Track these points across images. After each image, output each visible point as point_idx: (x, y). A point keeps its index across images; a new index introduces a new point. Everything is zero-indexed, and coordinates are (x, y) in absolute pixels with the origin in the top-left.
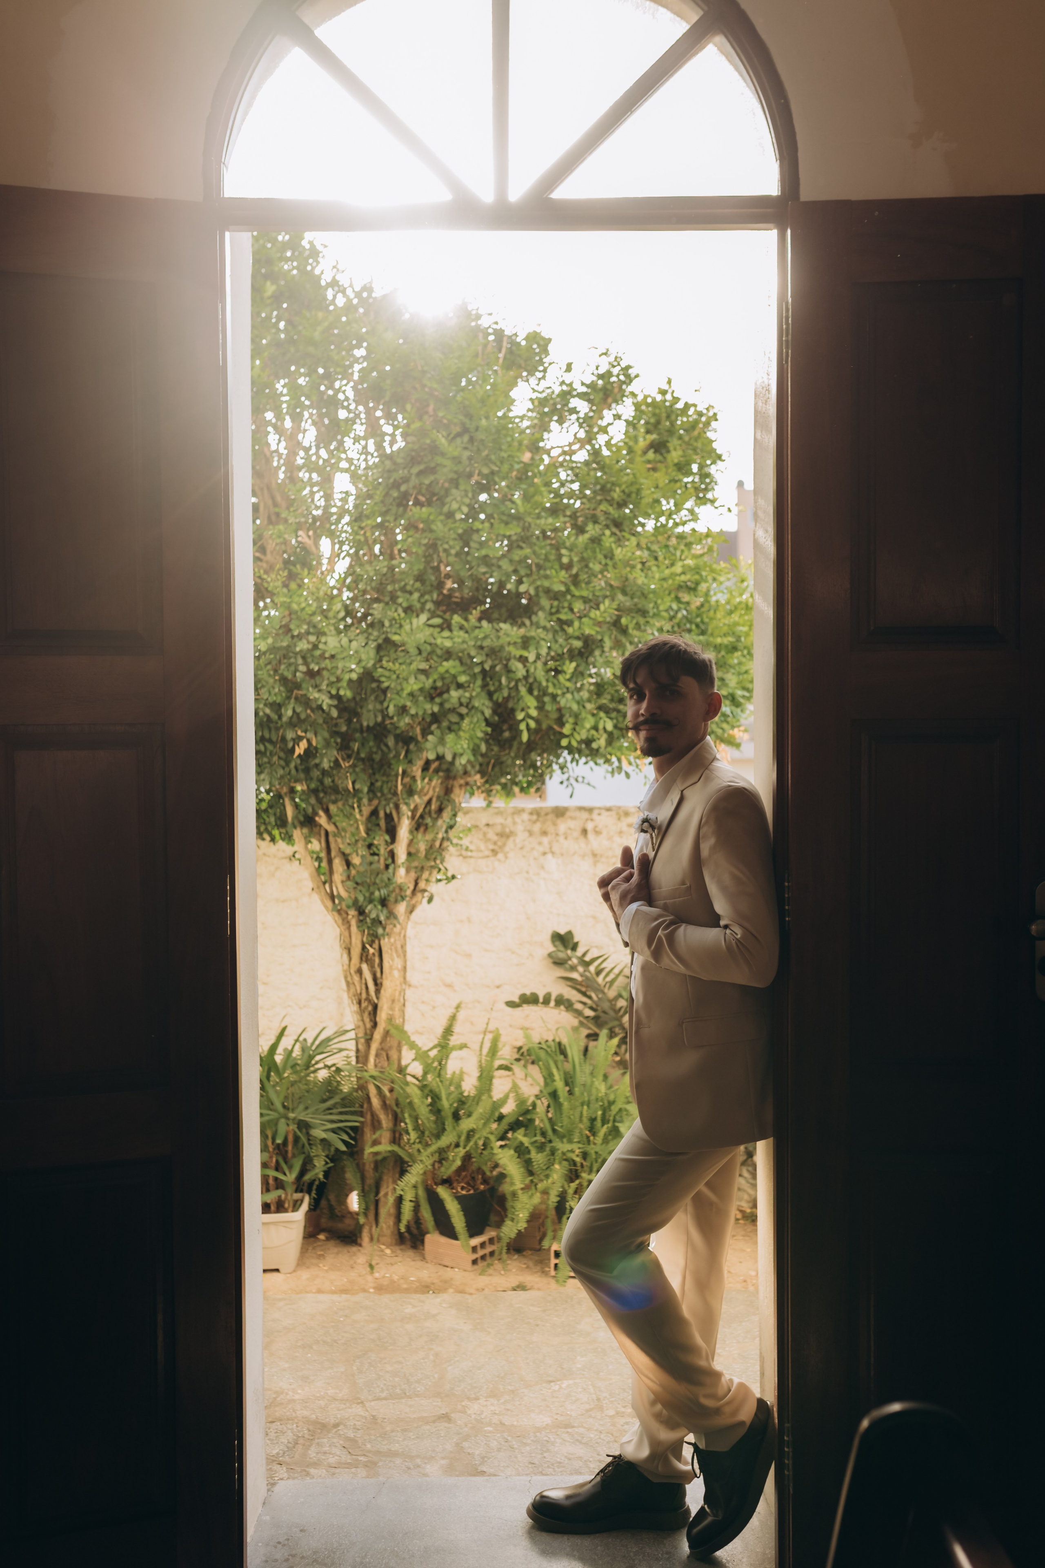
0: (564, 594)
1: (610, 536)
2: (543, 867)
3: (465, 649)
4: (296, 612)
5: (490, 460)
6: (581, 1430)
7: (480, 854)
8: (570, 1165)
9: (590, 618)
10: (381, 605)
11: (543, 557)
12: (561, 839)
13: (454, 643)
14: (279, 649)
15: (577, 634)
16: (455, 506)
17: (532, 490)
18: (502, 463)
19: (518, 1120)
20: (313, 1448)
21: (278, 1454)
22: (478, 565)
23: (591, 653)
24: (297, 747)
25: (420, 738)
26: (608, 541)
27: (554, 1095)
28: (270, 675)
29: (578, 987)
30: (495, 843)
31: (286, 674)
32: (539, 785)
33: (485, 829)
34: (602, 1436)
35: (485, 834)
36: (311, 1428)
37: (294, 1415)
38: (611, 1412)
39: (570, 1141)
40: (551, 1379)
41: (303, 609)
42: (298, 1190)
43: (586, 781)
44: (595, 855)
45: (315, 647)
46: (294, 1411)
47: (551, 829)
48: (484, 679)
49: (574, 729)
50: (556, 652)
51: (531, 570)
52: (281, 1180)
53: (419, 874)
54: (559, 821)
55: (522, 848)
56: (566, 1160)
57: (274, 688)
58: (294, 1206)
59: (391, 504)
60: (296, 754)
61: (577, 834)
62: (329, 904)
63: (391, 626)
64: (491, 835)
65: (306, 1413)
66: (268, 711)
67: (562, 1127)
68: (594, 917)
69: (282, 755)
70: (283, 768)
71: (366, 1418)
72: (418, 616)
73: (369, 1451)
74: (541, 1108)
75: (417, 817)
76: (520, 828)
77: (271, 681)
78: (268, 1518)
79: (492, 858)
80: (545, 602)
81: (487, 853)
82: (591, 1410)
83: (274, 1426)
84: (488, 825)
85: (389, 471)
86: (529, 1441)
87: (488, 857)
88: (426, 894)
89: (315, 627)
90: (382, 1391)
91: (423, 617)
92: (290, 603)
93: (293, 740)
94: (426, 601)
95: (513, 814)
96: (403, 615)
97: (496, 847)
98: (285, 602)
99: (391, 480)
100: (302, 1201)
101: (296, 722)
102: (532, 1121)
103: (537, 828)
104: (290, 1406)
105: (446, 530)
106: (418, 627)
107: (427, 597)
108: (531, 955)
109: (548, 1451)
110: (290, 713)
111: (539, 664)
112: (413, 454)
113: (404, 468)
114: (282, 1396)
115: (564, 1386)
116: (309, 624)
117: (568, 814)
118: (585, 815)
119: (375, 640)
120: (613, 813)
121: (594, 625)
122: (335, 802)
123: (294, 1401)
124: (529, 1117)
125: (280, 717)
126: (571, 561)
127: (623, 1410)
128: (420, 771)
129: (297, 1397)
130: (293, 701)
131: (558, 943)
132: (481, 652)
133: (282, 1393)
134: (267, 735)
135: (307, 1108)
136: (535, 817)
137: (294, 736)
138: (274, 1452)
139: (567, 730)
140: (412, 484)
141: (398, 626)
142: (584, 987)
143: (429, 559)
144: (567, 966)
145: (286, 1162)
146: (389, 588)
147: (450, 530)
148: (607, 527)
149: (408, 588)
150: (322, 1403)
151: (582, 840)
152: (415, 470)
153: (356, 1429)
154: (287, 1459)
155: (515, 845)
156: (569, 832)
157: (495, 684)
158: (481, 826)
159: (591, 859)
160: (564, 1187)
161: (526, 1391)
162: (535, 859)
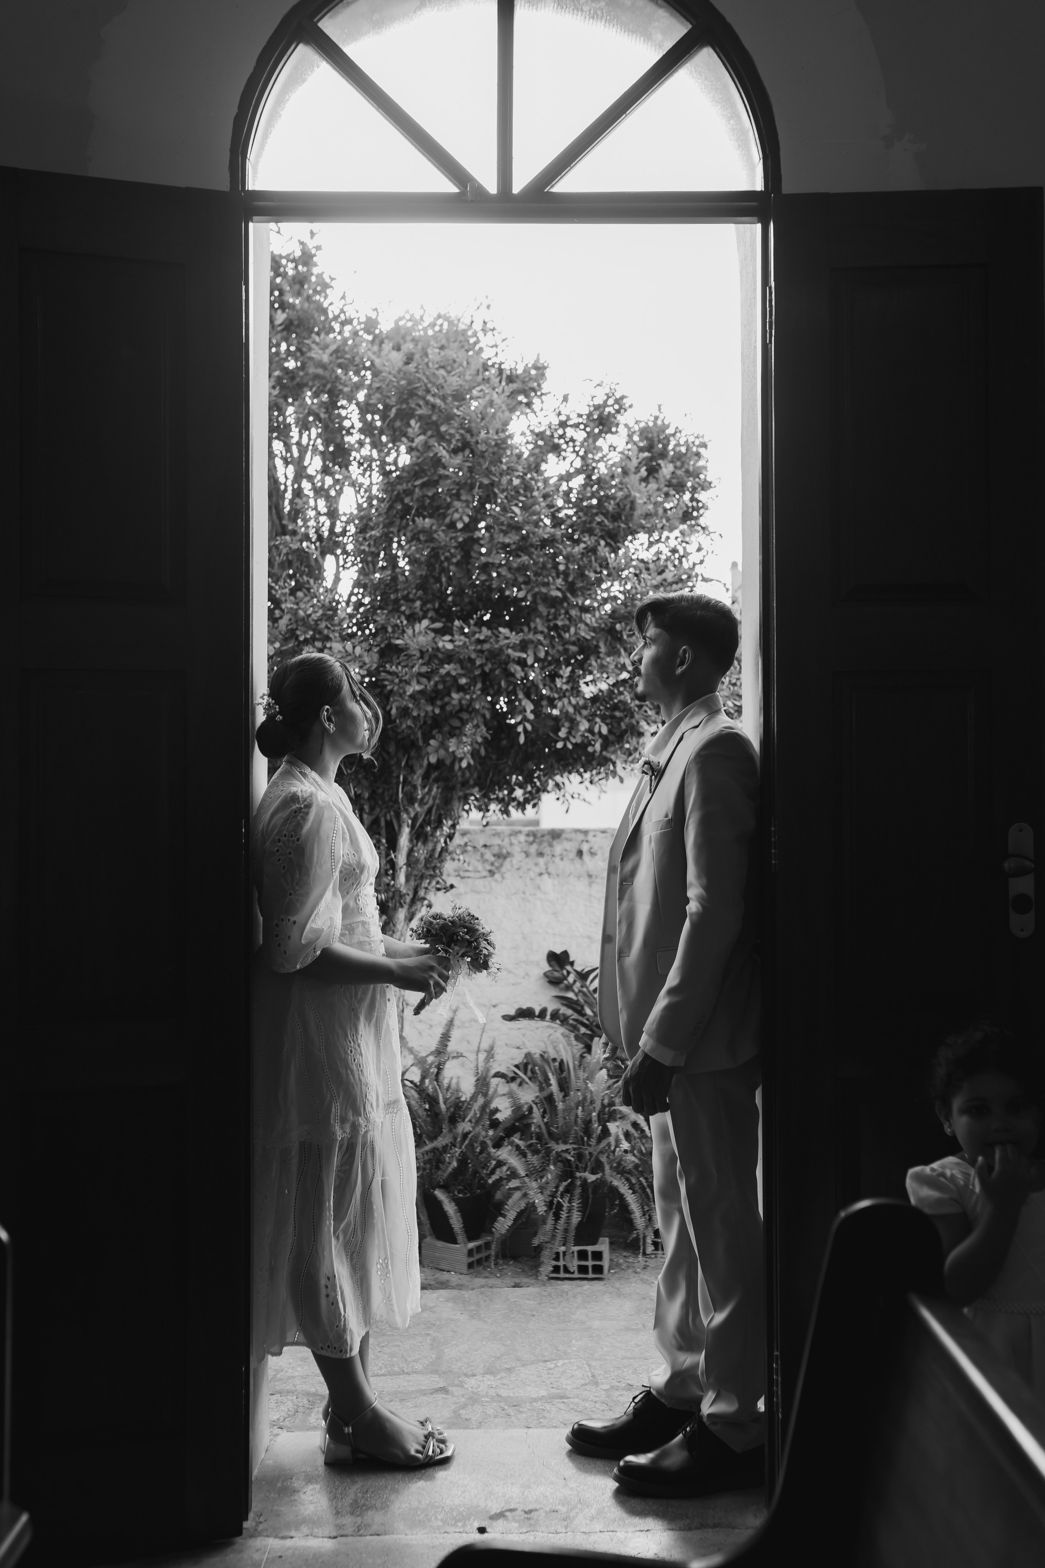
0: (561, 601)
1: (605, 546)
2: (539, 888)
3: (466, 653)
5: (490, 472)
6: (576, 1400)
7: (478, 875)
8: (565, 1166)
10: (385, 612)
11: (540, 565)
12: (557, 860)
13: (455, 647)
15: (573, 639)
16: (456, 516)
17: (530, 501)
18: (501, 475)
19: (514, 1124)
20: (313, 1415)
21: (278, 1419)
25: (421, 743)
26: (603, 550)
27: (550, 1099)
29: (573, 1005)
30: (492, 864)
32: (535, 801)
33: (483, 850)
34: (597, 1406)
35: (482, 855)
36: (311, 1399)
37: (294, 1388)
38: (607, 1387)
39: (565, 1143)
40: (546, 1359)
41: (310, 616)
43: (581, 797)
44: (590, 876)
46: (294, 1385)
47: (547, 850)
49: (570, 733)
50: (553, 656)
53: (418, 881)
54: (555, 843)
55: (518, 869)
56: (560, 1161)
59: (395, 516)
61: (573, 855)
63: (394, 632)
64: (489, 856)
65: (305, 1387)
67: (557, 1128)
68: (589, 938)
72: (420, 622)
74: (537, 1113)
75: (416, 827)
76: (516, 849)
78: (271, 1462)
79: (490, 879)
80: (542, 609)
81: (484, 873)
82: (586, 1384)
83: (274, 1397)
84: (485, 846)
86: (525, 1410)
87: (485, 877)
88: (426, 902)
90: (381, 1368)
91: (425, 623)
92: (297, 609)
94: (428, 610)
95: (510, 835)
96: (405, 622)
97: (493, 868)
98: (292, 608)
99: (395, 495)
102: (529, 1126)
103: (533, 849)
104: (290, 1382)
105: (448, 539)
106: (420, 632)
107: (429, 606)
108: (527, 974)
109: (544, 1417)
112: (417, 468)
114: (282, 1374)
115: (559, 1364)
116: (314, 630)
117: (564, 836)
118: (581, 837)
119: (379, 646)
121: (590, 630)
123: (294, 1377)
124: (525, 1122)
126: (568, 569)
127: (618, 1384)
128: (420, 779)
129: (297, 1374)
131: (553, 963)
132: (481, 655)
133: (282, 1371)
136: (531, 839)
138: (275, 1418)
139: (562, 733)
140: (415, 496)
141: (400, 631)
142: (580, 1006)
144: (562, 986)
146: (392, 597)
147: (451, 538)
148: (602, 537)
149: (411, 596)
151: (577, 860)
152: (419, 483)
154: (288, 1424)
155: (512, 866)
156: (565, 853)
157: (492, 687)
158: (479, 846)
159: (586, 880)
160: (557, 1187)
161: (522, 1369)
162: (531, 879)
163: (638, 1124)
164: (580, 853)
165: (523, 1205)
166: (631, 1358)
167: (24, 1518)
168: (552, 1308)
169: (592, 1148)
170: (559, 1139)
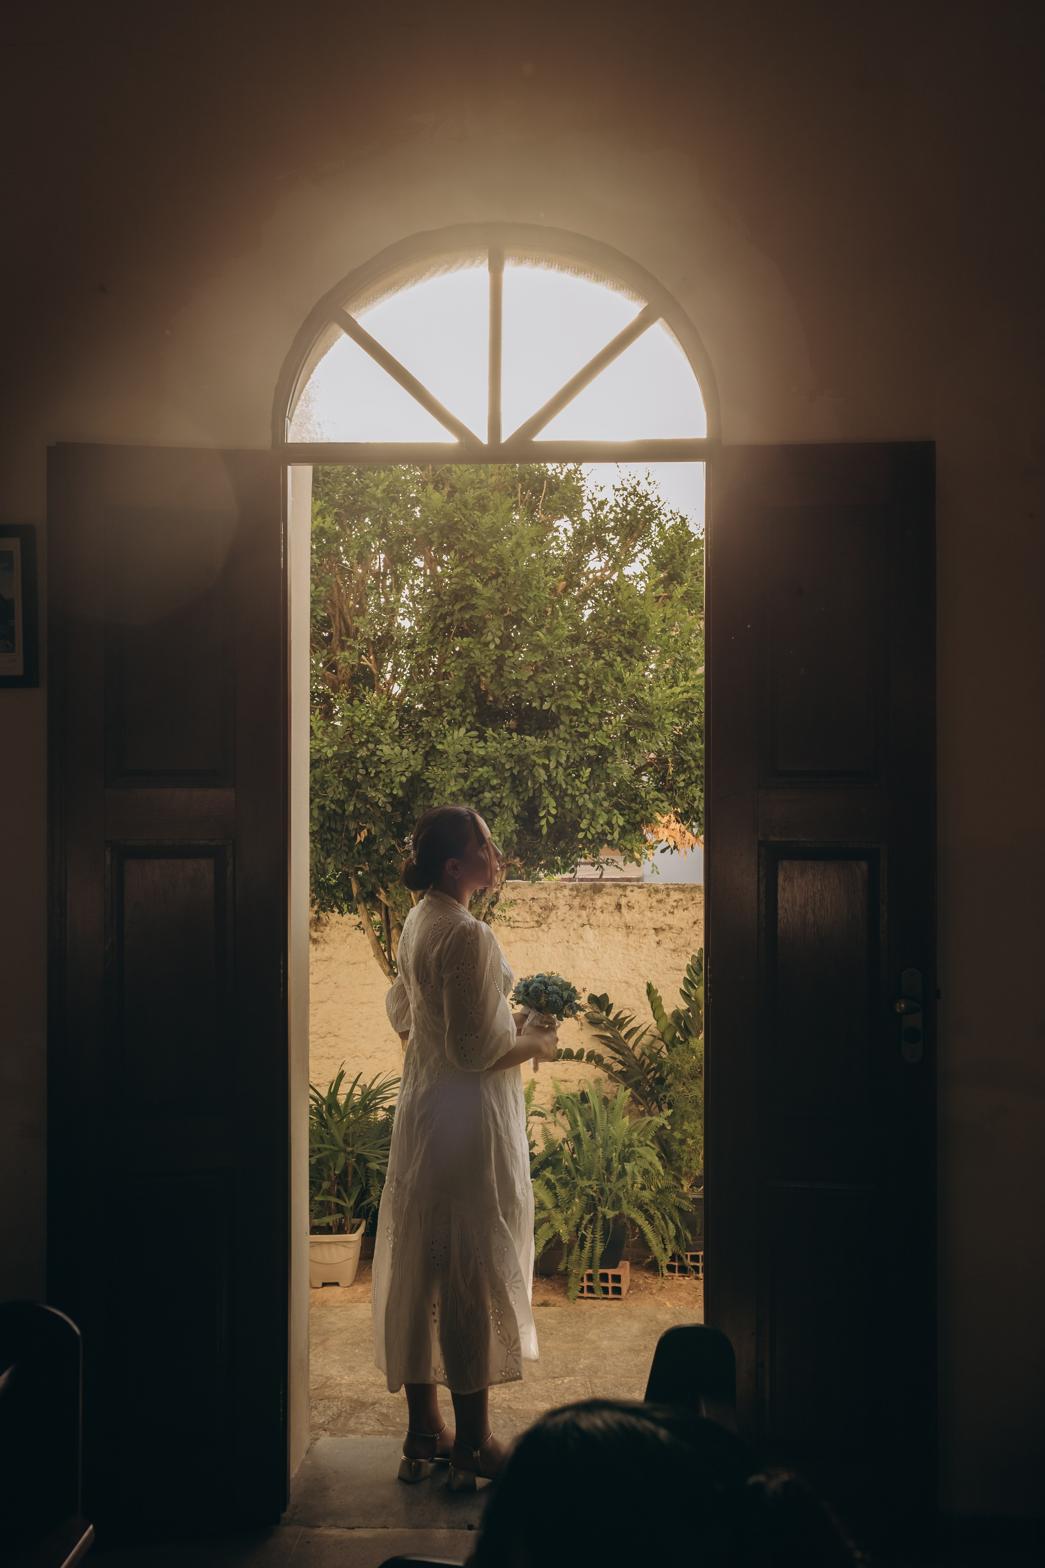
0: (582, 711)
1: (621, 662)
2: (581, 938)
3: (497, 757)
4: (359, 724)
5: (519, 600)
7: (526, 925)
8: (587, 1200)
9: (603, 731)
10: (429, 718)
11: (563, 680)
12: (598, 912)
13: (487, 753)
14: (343, 755)
15: (592, 744)
16: (490, 636)
18: (529, 602)
19: (547, 1159)
20: (352, 1420)
22: (510, 686)
23: (605, 760)
24: (358, 836)
26: (619, 665)
27: (577, 1139)
28: (335, 777)
29: (612, 1044)
30: (539, 916)
31: (348, 776)
33: (531, 903)
35: (530, 908)
36: (353, 1405)
37: (340, 1395)
39: (589, 1179)
40: (556, 1376)
41: (364, 721)
42: (357, 1215)
44: (627, 927)
45: (373, 754)
46: (340, 1392)
47: (589, 904)
48: (513, 782)
49: (591, 824)
50: (573, 759)
51: (554, 691)
52: (342, 1206)
55: (562, 920)
56: (584, 1195)
57: (338, 787)
58: (352, 1229)
60: (358, 841)
61: (612, 908)
62: (387, 969)
63: (437, 736)
64: (536, 908)
65: (350, 1394)
66: (333, 807)
67: (583, 1166)
68: (627, 983)
69: (346, 842)
70: (347, 854)
71: (398, 1399)
72: (458, 728)
73: (398, 1424)
74: (566, 1149)
76: (561, 902)
77: (336, 782)
78: (310, 1462)
79: (537, 929)
80: (565, 718)
81: (532, 924)
83: (323, 1402)
84: (533, 899)
85: (437, 606)
87: (533, 927)
89: (373, 736)
91: (463, 730)
93: (356, 830)
94: (467, 715)
96: (447, 726)
97: (539, 919)
99: (438, 615)
100: (359, 1225)
101: (357, 815)
102: (559, 1161)
103: (576, 903)
104: (337, 1388)
105: (482, 656)
106: (458, 738)
107: (467, 711)
110: (351, 808)
111: (561, 770)
112: (456, 592)
113: (449, 604)
114: (331, 1381)
115: (566, 1381)
116: (368, 734)
118: (620, 891)
119: (424, 748)
120: (645, 890)
121: (606, 737)
122: (392, 881)
123: (341, 1385)
124: (556, 1157)
125: (344, 811)
126: (587, 684)
129: (344, 1382)
130: (354, 798)
131: (594, 1005)
132: (510, 759)
133: (332, 1378)
134: (333, 826)
135: (364, 1144)
136: (575, 893)
137: (356, 826)
138: (321, 1421)
139: (584, 824)
140: (455, 617)
141: (442, 736)
142: (617, 1045)
143: (469, 680)
144: (601, 1025)
145: (346, 1192)
147: (486, 656)
149: (452, 704)
150: (364, 1387)
151: (616, 913)
152: (457, 607)
153: (389, 1407)
154: (331, 1426)
155: (557, 918)
156: (605, 906)
157: (521, 786)
158: (527, 900)
159: (625, 931)
160: (582, 1218)
161: (534, 1384)
162: (574, 929)
163: (654, 1164)
164: (619, 907)
165: (551, 1235)
166: (628, 1377)
167: (91, 1527)
168: (569, 1327)
169: (614, 1184)
170: (585, 1175)
